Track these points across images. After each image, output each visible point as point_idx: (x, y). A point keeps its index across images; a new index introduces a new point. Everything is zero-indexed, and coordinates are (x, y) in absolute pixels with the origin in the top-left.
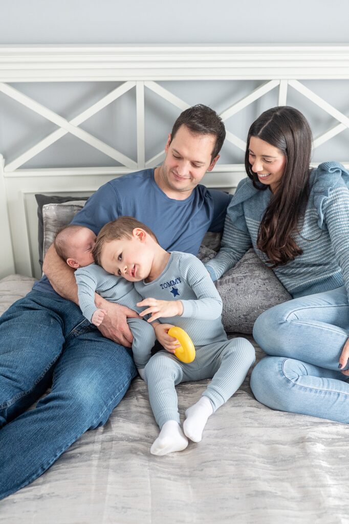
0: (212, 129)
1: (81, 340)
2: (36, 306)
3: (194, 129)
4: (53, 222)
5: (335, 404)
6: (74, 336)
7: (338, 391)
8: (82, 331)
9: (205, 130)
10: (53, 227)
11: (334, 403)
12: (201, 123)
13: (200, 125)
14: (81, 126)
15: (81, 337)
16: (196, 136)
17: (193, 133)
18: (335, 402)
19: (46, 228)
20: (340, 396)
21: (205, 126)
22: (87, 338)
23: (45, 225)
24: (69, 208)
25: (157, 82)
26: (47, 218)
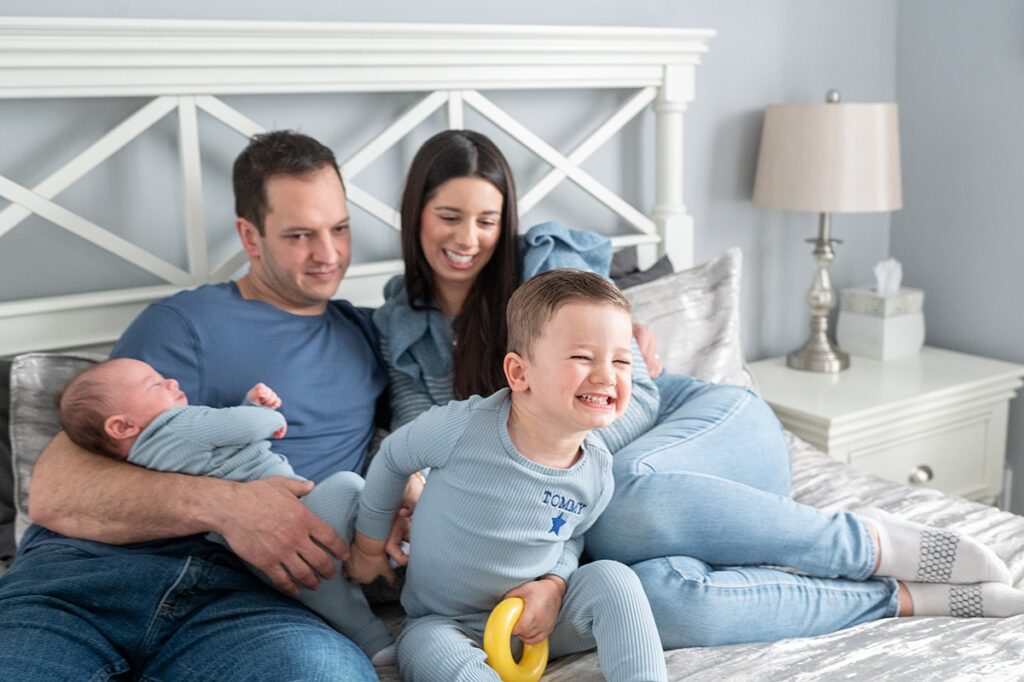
4: (33, 398)
5: (781, 609)
7: (776, 583)
10: (36, 410)
11: (778, 607)
18: (779, 603)
19: (16, 417)
20: (783, 590)
23: (17, 404)
24: (70, 363)
25: (221, 97)
26: (22, 388)
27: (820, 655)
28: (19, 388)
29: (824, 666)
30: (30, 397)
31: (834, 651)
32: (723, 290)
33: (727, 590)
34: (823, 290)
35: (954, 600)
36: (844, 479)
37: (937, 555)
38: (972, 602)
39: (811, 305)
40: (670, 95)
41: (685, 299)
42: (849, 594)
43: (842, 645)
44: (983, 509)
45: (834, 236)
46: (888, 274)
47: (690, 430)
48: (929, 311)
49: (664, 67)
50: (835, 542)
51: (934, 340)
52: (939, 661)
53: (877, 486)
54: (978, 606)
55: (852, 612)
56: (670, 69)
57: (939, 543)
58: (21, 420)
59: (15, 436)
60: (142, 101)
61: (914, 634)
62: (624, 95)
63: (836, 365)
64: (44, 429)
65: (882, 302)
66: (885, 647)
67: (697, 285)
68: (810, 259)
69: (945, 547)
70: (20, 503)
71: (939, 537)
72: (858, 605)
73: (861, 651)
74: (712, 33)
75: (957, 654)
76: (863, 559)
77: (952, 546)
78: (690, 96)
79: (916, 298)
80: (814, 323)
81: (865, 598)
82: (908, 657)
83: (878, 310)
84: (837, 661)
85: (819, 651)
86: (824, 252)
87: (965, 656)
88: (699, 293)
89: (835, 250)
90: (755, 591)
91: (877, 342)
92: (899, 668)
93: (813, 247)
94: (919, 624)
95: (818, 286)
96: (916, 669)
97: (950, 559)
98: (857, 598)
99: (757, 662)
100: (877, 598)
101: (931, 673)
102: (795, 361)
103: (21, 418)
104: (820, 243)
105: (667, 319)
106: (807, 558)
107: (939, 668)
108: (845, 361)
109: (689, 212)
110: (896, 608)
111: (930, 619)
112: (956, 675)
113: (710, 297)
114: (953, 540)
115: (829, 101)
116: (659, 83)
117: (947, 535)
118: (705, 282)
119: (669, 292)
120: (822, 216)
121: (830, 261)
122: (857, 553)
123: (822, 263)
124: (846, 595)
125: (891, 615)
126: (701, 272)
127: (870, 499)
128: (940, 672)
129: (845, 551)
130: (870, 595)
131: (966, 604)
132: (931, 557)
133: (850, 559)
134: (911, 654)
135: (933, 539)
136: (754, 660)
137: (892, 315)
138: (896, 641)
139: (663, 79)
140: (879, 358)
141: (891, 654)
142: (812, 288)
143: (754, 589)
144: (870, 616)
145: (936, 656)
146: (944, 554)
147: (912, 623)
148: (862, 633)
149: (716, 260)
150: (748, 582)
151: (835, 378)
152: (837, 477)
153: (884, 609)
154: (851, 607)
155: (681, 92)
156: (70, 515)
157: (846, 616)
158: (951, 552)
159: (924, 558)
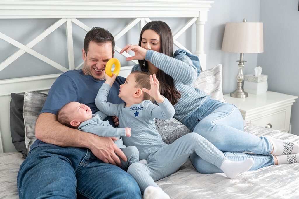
0: (108, 38)
1: (89, 168)
2: (50, 155)
3: (99, 42)
6: (82, 167)
8: (86, 163)
9: (105, 40)
10: (30, 108)
12: (101, 37)
13: (102, 38)
14: (32, 48)
15: (88, 166)
16: (102, 45)
17: (99, 44)
21: (104, 37)
22: (93, 166)
23: (25, 107)
24: (39, 95)
25: (78, 19)
26: (26, 102)
27: (257, 175)
28: (26, 101)
29: (259, 177)
30: (29, 104)
31: (260, 174)
32: (218, 75)
33: (230, 157)
34: (241, 75)
35: (289, 159)
36: (253, 127)
37: (288, 149)
38: (293, 159)
39: (238, 79)
40: (201, 19)
41: (207, 78)
42: (261, 159)
43: (262, 172)
44: (293, 135)
45: (244, 60)
46: (258, 71)
47: (223, 115)
48: (269, 81)
49: (199, 11)
50: (263, 145)
51: (270, 89)
52: (290, 176)
53: (262, 129)
54: (295, 160)
55: (262, 163)
56: (201, 12)
57: (288, 145)
58: (26, 111)
59: (24, 116)
60: (57, 20)
61: (281, 169)
62: (188, 19)
63: (244, 96)
64: (32, 114)
65: (257, 78)
66: (274, 173)
67: (211, 74)
68: (238, 66)
69: (290, 146)
70: (26, 135)
71: (288, 144)
72: (264, 162)
73: (268, 174)
74: (213, 2)
75: (294, 174)
76: (269, 150)
77: (292, 146)
78: (206, 20)
79: (266, 77)
80: (238, 84)
81: (265, 160)
82: (282, 175)
83: (255, 81)
84: (262, 176)
85: (256, 174)
86: (241, 64)
87: (297, 175)
88: (211, 76)
89: (244, 64)
90: (237, 158)
91: (255, 89)
92: (280, 178)
93: (238, 63)
94: (281, 166)
95: (239, 74)
96: (284, 178)
97: (291, 150)
98: (263, 160)
99: (241, 176)
100: (268, 160)
101: (289, 179)
102: (233, 95)
103: (26, 110)
104: (240, 62)
105: (203, 83)
106: (255, 149)
107: (290, 178)
108: (247, 95)
109: (205, 53)
110: (274, 162)
111: (284, 165)
112: (295, 180)
113: (214, 77)
114: (292, 144)
115: (244, 22)
116: (198, 16)
117: (291, 143)
118: (212, 73)
119: (203, 76)
120: (241, 54)
121: (243, 66)
122: (268, 148)
123: (241, 67)
124: (260, 159)
125: (273, 164)
126: (211, 70)
127: (261, 133)
128: (291, 179)
129: (265, 147)
130: (266, 159)
131: (292, 160)
132: (286, 149)
133: (266, 150)
134: (282, 174)
135: (286, 144)
136: (240, 176)
137: (259, 82)
138: (277, 171)
139: (199, 15)
140: (256, 94)
141: (277, 174)
142: (238, 75)
143: (237, 157)
144: (267, 165)
145: (289, 175)
146: (290, 148)
147: (279, 166)
148: (266, 169)
149: (215, 67)
150: (235, 155)
151: (244, 99)
152: (251, 127)
153: (271, 162)
154: (261, 162)
155: (204, 19)
156: (47, 138)
157: (260, 165)
158: (291, 148)
159: (285, 150)
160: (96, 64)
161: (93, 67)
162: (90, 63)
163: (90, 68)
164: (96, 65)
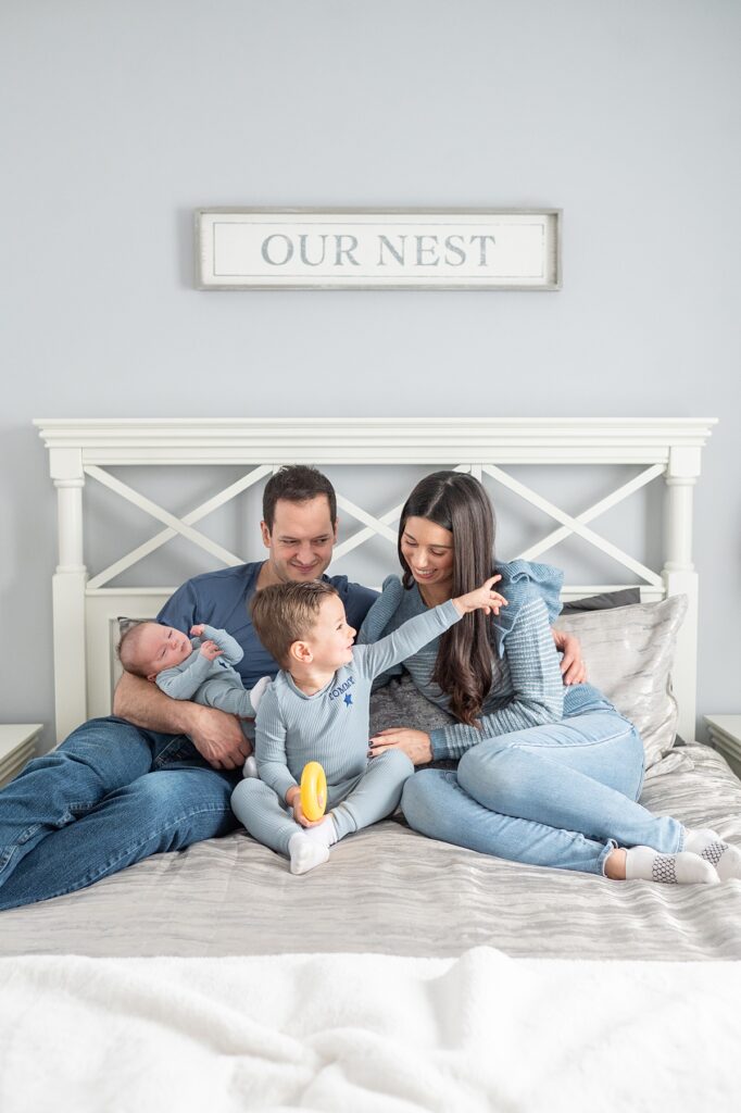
38: (667, 868)
49: (669, 448)
54: (672, 872)
56: (675, 450)
57: (716, 849)
67: (643, 621)
74: (715, 421)
77: (722, 851)
113: (649, 633)
116: (666, 461)
118: (650, 619)
139: (669, 458)
160: (296, 555)
161: (293, 561)
162: (284, 553)
163: (285, 564)
164: (298, 558)
